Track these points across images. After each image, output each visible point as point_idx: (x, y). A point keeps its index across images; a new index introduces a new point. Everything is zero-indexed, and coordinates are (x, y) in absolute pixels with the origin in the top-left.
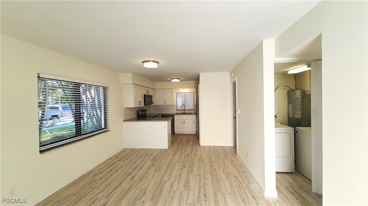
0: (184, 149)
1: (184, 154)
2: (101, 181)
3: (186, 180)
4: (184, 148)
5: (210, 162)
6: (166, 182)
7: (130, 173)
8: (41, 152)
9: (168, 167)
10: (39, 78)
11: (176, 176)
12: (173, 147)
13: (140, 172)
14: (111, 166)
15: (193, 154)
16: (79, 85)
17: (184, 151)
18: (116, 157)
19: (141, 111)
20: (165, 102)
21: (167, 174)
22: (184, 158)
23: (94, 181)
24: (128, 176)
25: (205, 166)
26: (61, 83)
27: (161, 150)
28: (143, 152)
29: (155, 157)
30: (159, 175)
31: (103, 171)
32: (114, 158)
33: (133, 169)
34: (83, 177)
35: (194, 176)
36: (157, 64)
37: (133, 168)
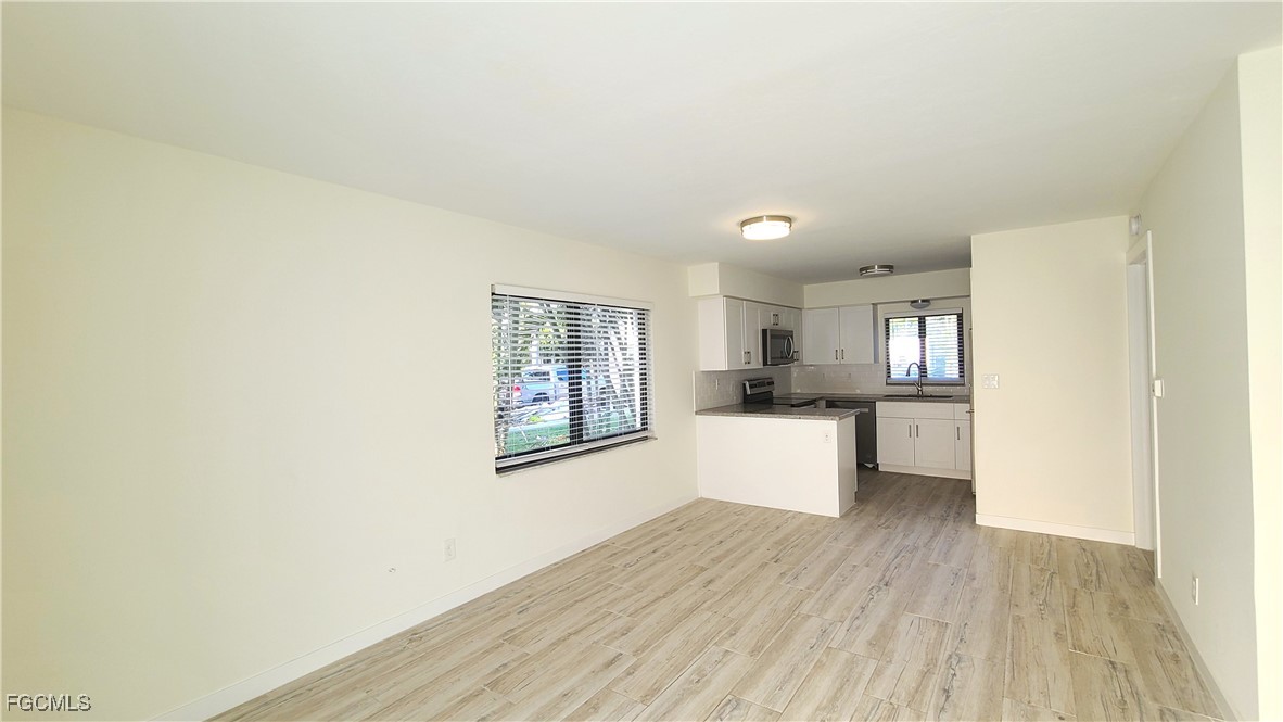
0: (900, 528)
1: (896, 542)
2: (624, 573)
3: (883, 626)
4: (905, 520)
5: (1003, 589)
6: (809, 616)
7: (703, 569)
8: (499, 470)
9: (828, 572)
10: (495, 297)
11: (848, 609)
12: (862, 514)
13: (734, 571)
14: (655, 538)
15: (937, 550)
16: (575, 308)
17: (902, 534)
18: (672, 518)
19: (752, 383)
20: (840, 354)
21: (817, 596)
22: (893, 556)
23: (610, 570)
24: (698, 574)
25: (974, 599)
26: (548, 306)
27: (815, 519)
28: (751, 515)
29: (786, 538)
30: (788, 593)
31: (634, 549)
32: (667, 521)
33: (713, 560)
34: (584, 555)
35: (916, 622)
36: (788, 224)
37: (713, 555)
